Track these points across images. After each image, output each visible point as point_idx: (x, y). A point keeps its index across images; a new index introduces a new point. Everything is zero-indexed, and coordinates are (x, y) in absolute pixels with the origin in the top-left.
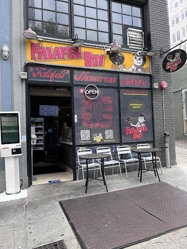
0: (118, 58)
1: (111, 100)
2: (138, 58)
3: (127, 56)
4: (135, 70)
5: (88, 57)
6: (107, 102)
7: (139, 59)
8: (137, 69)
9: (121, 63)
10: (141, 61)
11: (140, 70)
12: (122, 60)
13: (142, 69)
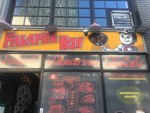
0: (100, 38)
1: (91, 86)
2: (126, 36)
3: (111, 36)
4: (123, 50)
5: (64, 41)
6: (85, 90)
7: (128, 37)
8: (126, 48)
9: (104, 43)
10: (131, 39)
11: (129, 49)
12: (104, 40)
13: (133, 48)
